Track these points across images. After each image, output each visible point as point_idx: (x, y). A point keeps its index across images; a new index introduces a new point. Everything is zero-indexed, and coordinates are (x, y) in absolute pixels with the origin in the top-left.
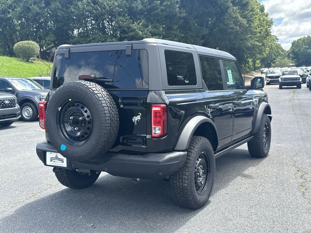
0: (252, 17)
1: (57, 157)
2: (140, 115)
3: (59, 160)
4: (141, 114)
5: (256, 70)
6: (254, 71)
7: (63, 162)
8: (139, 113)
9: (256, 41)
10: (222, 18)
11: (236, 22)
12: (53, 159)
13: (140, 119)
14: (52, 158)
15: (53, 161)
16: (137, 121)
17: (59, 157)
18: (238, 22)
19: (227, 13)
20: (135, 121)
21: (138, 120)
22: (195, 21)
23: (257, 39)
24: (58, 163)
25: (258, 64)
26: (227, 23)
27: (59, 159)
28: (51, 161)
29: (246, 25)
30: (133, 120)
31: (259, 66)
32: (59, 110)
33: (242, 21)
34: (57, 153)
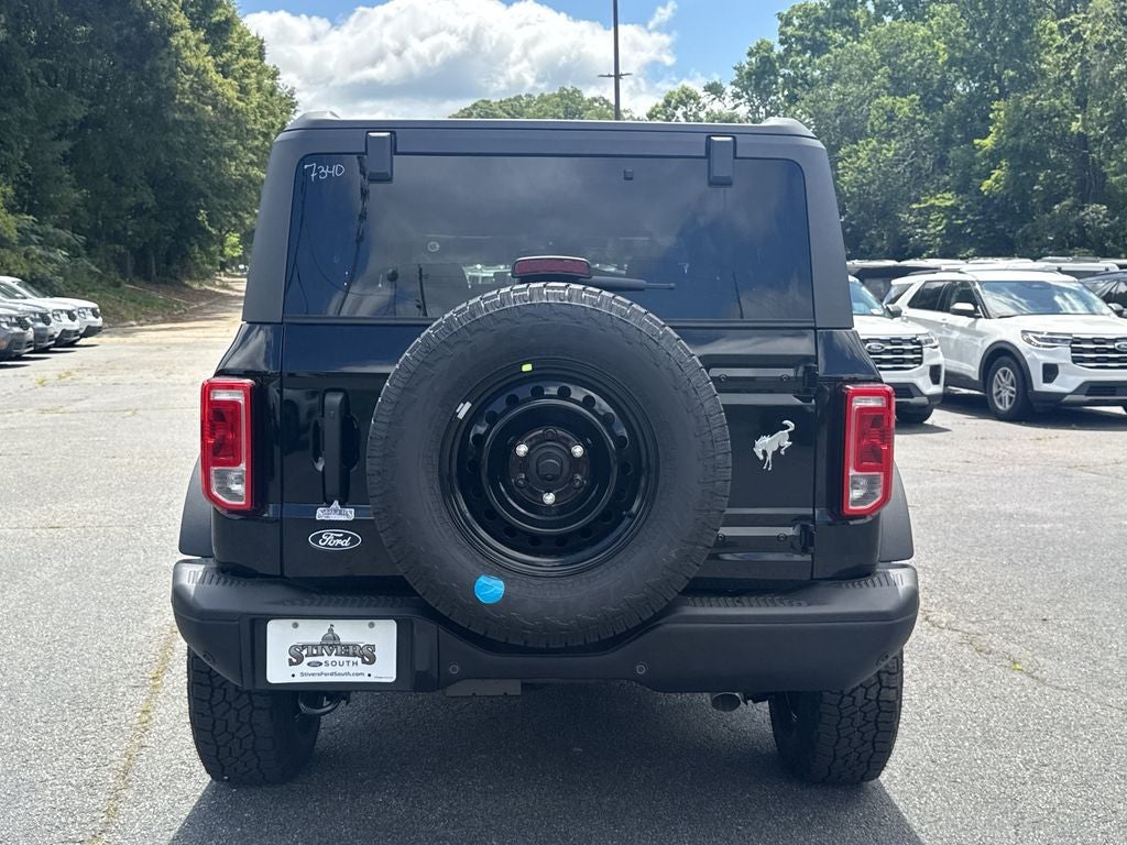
0: (248, 77)
1: (336, 638)
2: (787, 427)
3: (347, 654)
4: (792, 426)
5: (228, 270)
6: (222, 273)
7: (372, 660)
8: (786, 422)
9: (252, 163)
10: (147, 67)
11: (202, 88)
12: (305, 652)
13: (787, 444)
14: (303, 647)
15: (307, 660)
16: (776, 454)
17: (343, 641)
18: (205, 88)
19: (167, 50)
20: (765, 453)
21: (780, 447)
22: (40, 64)
23: (255, 158)
24: (338, 669)
25: (234, 246)
26: (168, 88)
27: (347, 646)
28: (291, 663)
29: (235, 104)
30: (758, 451)
31: (236, 254)
32: (461, 416)
33: (220, 85)
34: (333, 622)
